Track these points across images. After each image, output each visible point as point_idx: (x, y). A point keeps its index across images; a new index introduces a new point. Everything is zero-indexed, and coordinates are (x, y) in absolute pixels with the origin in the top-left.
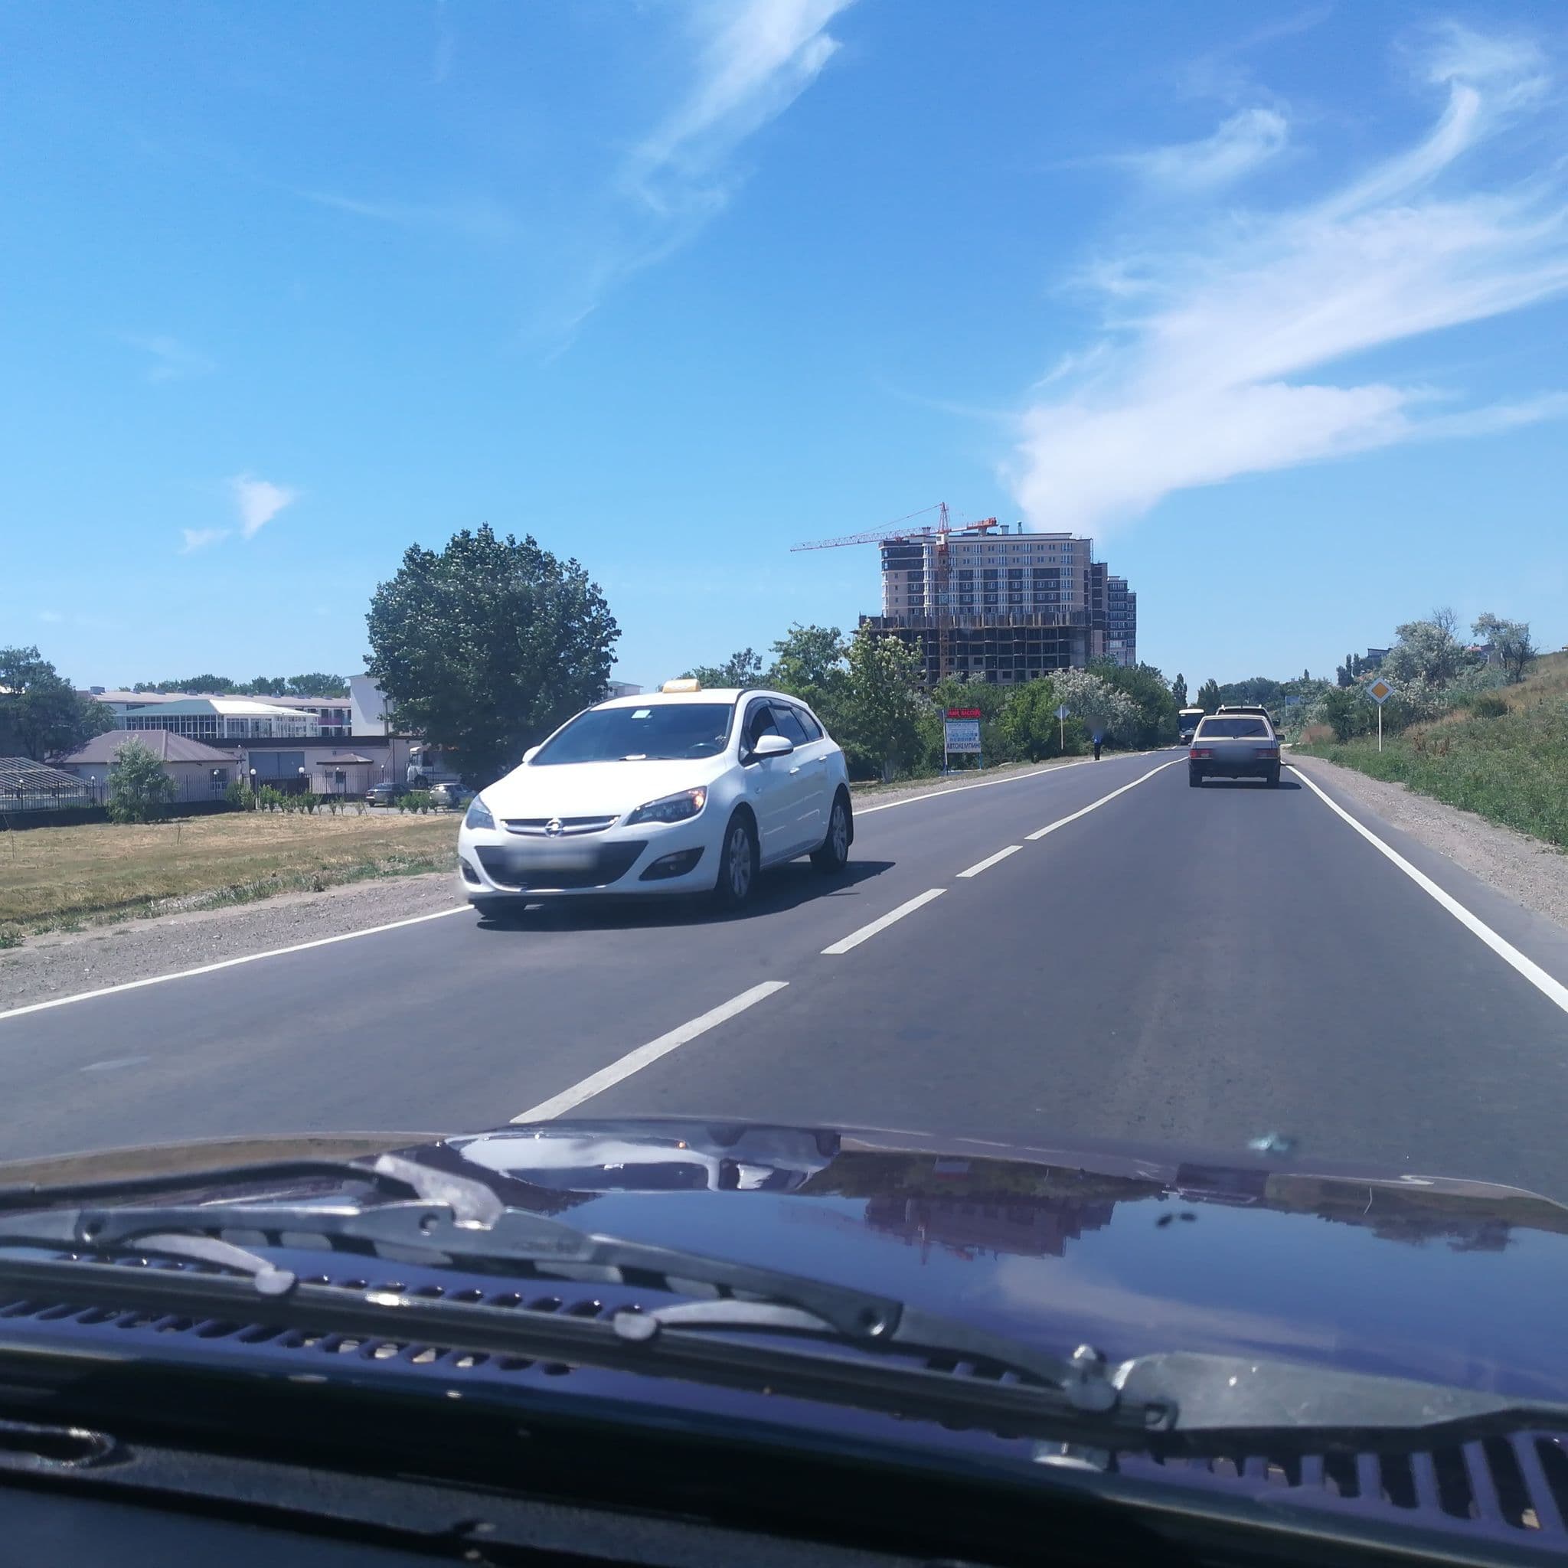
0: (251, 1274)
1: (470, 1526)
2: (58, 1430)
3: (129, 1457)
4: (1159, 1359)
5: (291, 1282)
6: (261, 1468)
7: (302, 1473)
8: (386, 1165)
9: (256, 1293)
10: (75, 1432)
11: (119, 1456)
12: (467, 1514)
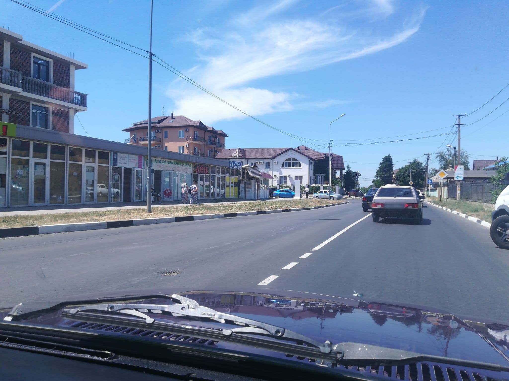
0: (145, 319)
1: (190, 374)
2: (103, 351)
3: (118, 358)
4: (343, 344)
5: (153, 321)
6: (146, 361)
7: (154, 362)
8: (174, 296)
9: (146, 323)
10: (106, 352)
11: (115, 357)
12: (190, 372)
